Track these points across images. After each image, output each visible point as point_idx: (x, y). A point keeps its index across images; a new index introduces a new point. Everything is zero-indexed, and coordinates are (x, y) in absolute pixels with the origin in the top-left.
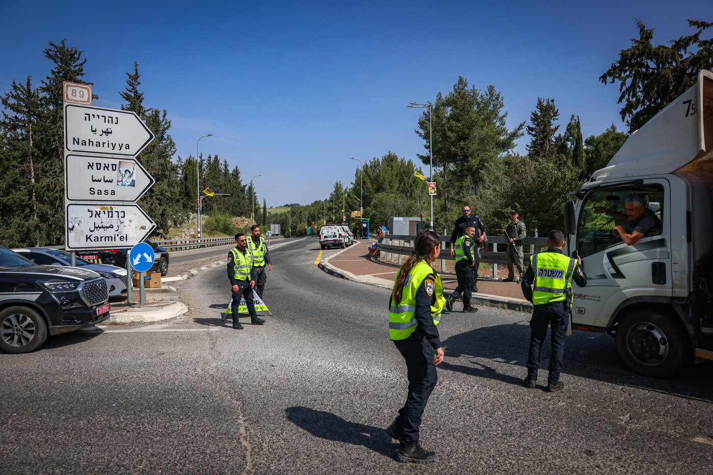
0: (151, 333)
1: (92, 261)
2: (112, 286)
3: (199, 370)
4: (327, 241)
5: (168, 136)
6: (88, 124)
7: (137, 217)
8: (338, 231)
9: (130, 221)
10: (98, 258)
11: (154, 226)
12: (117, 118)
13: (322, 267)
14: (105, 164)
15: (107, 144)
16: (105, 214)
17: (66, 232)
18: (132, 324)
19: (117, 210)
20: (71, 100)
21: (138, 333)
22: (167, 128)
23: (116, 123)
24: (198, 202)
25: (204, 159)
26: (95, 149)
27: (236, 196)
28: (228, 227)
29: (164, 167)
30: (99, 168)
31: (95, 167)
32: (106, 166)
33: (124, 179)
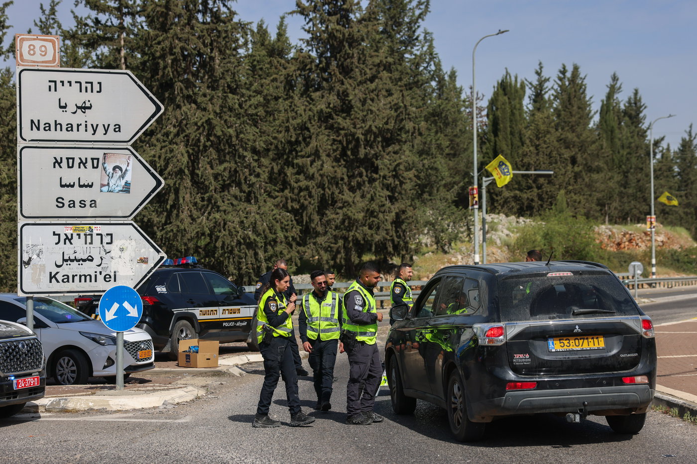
5: (426, 33)
6: (54, 96)
7: (133, 242)
9: (122, 250)
11: (162, 258)
12: (100, 83)
14: (80, 159)
15: (83, 126)
16: (79, 238)
17: (19, 268)
18: (90, 411)
19: (99, 232)
20: (27, 61)
22: (420, 16)
23: (98, 92)
24: (475, 192)
25: (547, 77)
26: (64, 135)
27: (631, 168)
28: (584, 249)
29: (401, 112)
30: (71, 165)
31: (64, 164)
32: (82, 162)
33: (112, 182)
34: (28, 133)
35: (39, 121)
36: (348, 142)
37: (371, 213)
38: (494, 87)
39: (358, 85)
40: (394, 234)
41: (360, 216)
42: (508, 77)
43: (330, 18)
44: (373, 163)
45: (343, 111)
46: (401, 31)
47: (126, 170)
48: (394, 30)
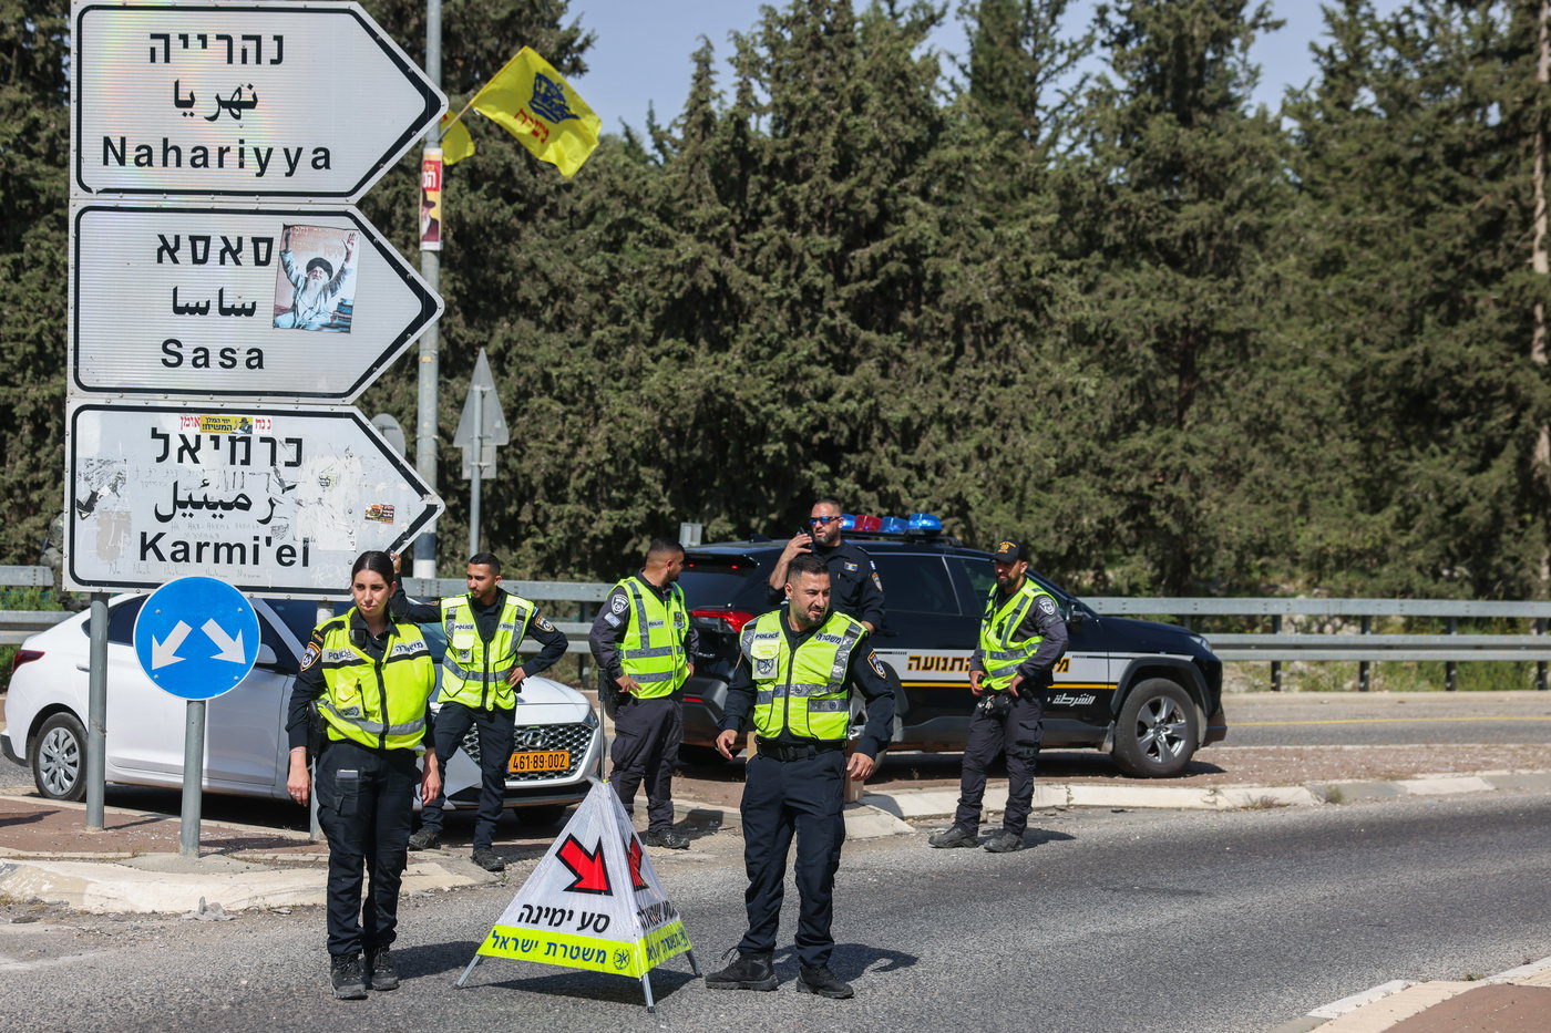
6: (165, 74)
7: (356, 465)
9: (325, 482)
11: (431, 509)
12: (279, 39)
14: (225, 239)
15: (235, 152)
16: (217, 447)
17: (66, 518)
19: (267, 434)
23: (273, 62)
26: (186, 177)
30: (200, 256)
31: (184, 253)
32: (228, 247)
33: (305, 302)
34: (98, 172)
35: (123, 140)
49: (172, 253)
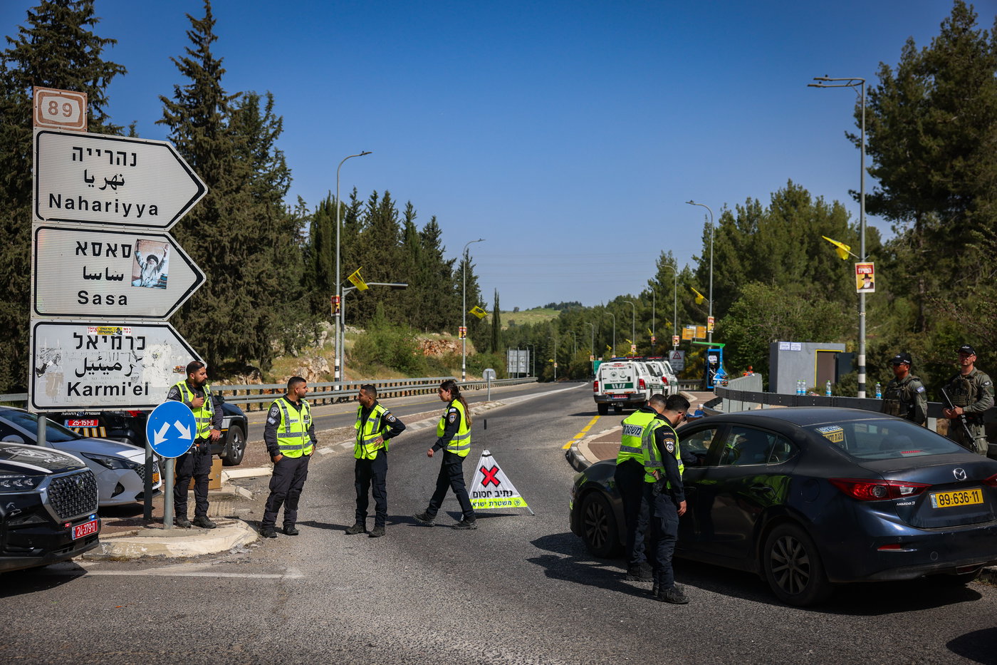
0: (172, 578)
1: (86, 434)
2: (119, 484)
3: (237, 647)
4: (612, 395)
5: (277, 152)
6: (79, 167)
7: (169, 348)
8: (637, 374)
9: (155, 356)
10: (100, 425)
12: (134, 155)
13: (570, 457)
14: (109, 245)
15: (113, 205)
16: (105, 341)
17: (31, 377)
18: (144, 560)
19: (129, 335)
20: (48, 121)
21: (148, 577)
22: (274, 135)
23: (131, 165)
24: (337, 300)
25: (360, 201)
26: (90, 215)
27: (430, 285)
28: (407, 355)
29: (266, 223)
30: (97, 252)
31: (89, 250)
32: (110, 248)
33: (146, 275)
34: (46, 211)
35: (59, 196)
36: (214, 249)
37: (236, 318)
38: (316, 207)
39: (224, 195)
40: (256, 339)
41: (227, 320)
42: (331, 198)
43: (197, 129)
44: (237, 271)
45: (207, 218)
46: (256, 148)
47: (163, 261)
48: (249, 146)
49: (83, 250)
